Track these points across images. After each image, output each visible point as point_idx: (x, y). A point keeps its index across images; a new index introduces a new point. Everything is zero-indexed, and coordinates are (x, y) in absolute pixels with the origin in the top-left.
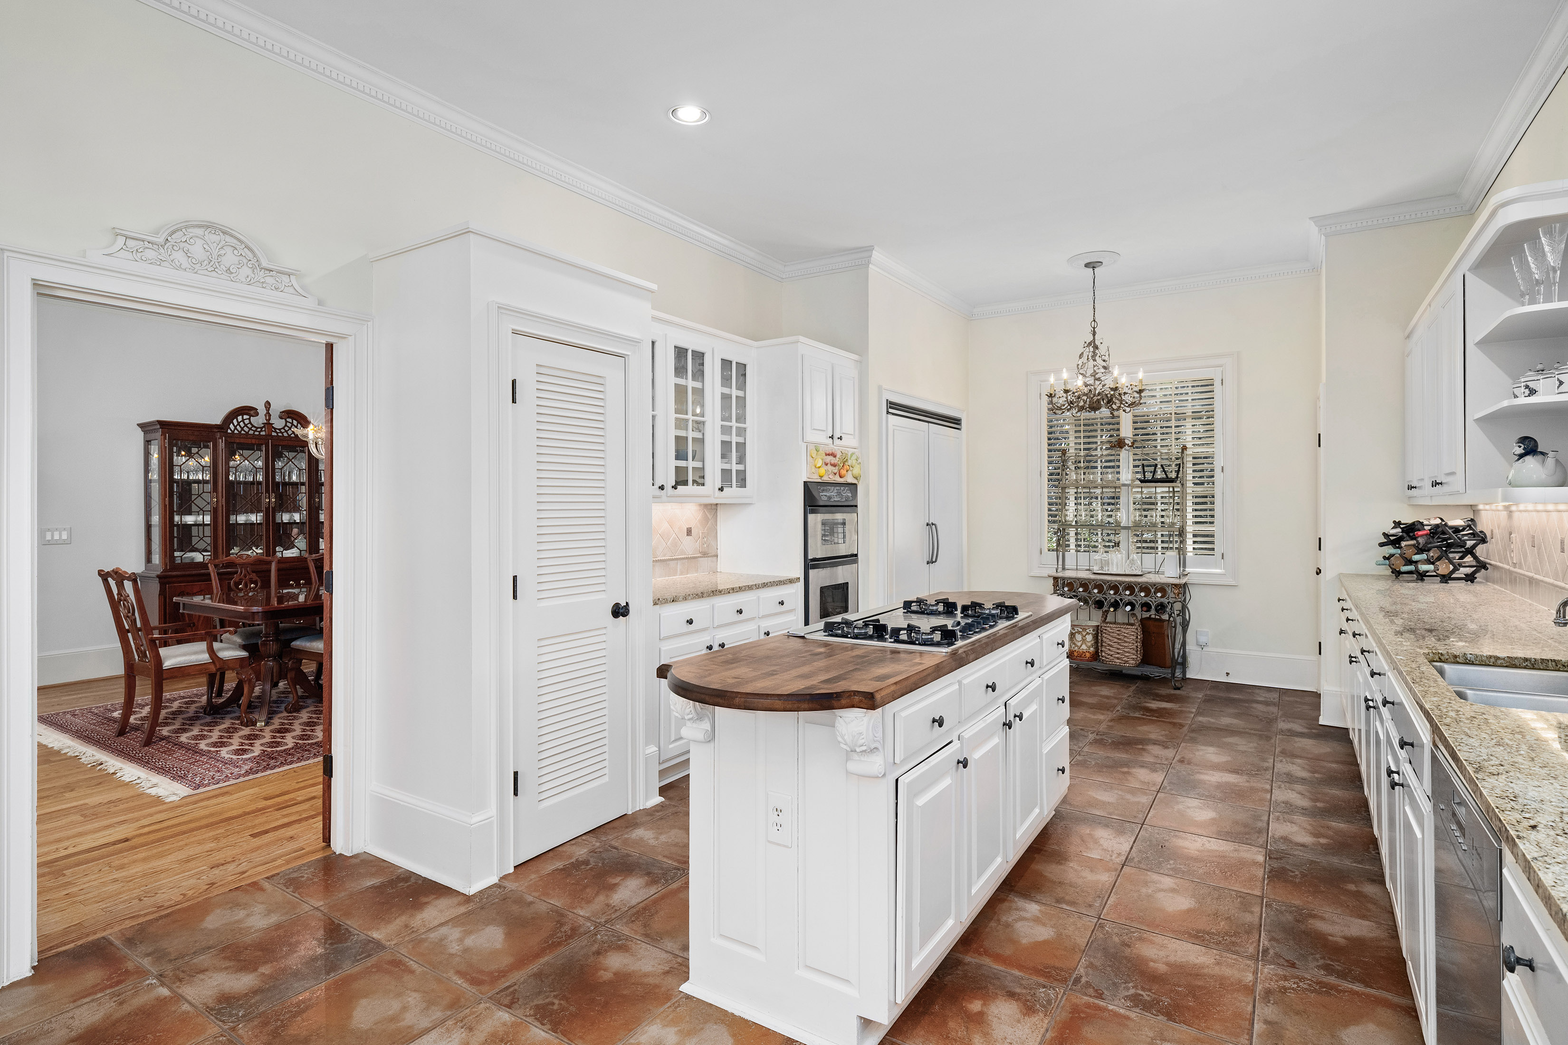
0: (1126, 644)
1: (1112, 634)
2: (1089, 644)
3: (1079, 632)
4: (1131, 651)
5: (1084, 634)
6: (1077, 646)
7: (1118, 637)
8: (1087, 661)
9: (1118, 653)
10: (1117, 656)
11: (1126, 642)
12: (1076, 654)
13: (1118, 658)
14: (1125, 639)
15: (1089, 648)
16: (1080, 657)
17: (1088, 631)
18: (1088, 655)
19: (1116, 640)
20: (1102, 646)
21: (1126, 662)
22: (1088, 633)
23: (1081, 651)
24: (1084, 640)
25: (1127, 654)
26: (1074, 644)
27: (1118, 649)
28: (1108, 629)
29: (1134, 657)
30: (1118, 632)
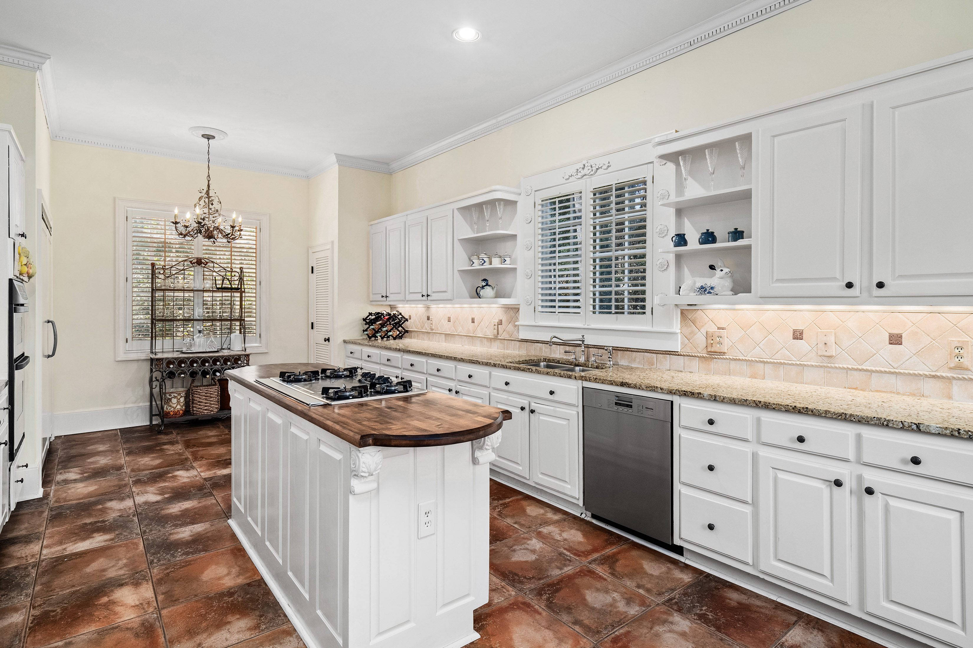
0: (212, 399)
1: (201, 394)
2: (182, 404)
3: (175, 397)
4: (215, 403)
5: (179, 397)
6: (173, 407)
7: (206, 395)
8: (181, 416)
9: (206, 406)
10: (206, 408)
11: (211, 397)
12: (172, 413)
13: (206, 410)
14: (212, 396)
15: (182, 407)
16: (176, 414)
17: (182, 395)
18: (181, 412)
19: (204, 397)
20: (193, 403)
21: (212, 411)
22: (182, 397)
23: (176, 410)
24: (178, 402)
25: (213, 406)
26: (170, 406)
27: (206, 403)
28: (199, 390)
29: (217, 406)
30: (206, 392)
